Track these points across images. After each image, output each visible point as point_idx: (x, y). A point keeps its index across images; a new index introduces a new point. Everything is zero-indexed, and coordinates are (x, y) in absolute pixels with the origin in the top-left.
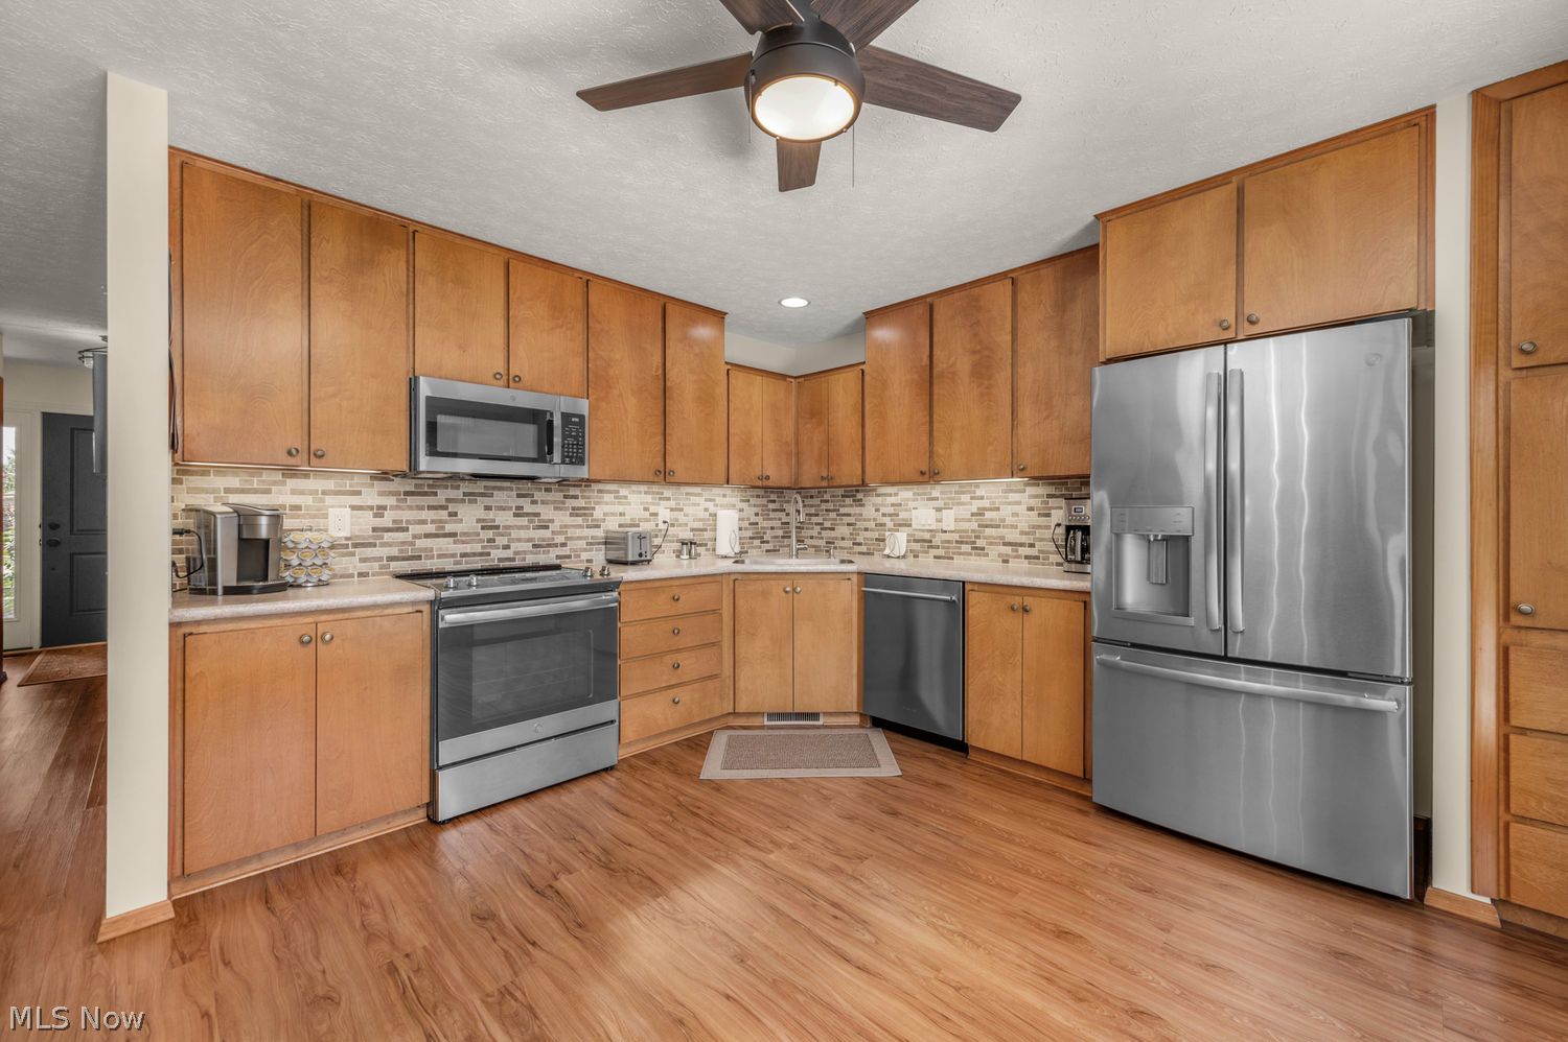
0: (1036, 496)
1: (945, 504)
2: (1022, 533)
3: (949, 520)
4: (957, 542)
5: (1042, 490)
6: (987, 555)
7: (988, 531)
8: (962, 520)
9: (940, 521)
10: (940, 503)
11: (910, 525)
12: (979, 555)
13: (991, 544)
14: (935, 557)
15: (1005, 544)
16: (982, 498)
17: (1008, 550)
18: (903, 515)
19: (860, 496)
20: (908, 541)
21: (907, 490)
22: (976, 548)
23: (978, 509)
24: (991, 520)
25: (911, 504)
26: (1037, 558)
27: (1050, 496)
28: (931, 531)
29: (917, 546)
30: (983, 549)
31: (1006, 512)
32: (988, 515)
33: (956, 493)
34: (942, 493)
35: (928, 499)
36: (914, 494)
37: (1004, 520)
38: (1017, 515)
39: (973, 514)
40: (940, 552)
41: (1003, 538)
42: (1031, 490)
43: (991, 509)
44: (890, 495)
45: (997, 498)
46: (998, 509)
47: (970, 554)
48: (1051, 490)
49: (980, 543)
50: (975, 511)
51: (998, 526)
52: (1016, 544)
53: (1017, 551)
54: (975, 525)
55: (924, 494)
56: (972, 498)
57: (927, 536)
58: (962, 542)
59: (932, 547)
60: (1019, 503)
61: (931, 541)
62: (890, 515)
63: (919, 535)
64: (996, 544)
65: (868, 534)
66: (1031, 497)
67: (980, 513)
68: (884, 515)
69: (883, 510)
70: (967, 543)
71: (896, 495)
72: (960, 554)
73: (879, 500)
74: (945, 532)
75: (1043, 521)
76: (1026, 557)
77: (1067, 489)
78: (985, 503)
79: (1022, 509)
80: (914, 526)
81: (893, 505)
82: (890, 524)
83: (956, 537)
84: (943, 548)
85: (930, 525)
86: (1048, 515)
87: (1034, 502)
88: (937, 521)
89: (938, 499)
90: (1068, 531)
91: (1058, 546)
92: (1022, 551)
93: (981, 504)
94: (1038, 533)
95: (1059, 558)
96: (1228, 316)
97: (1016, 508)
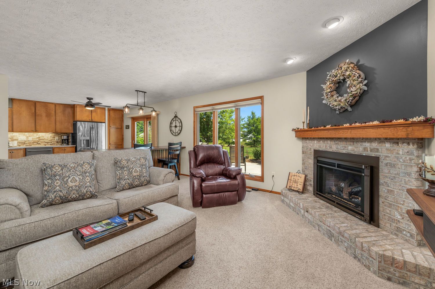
1: (29, 136)
2: (49, 141)
3: (30, 139)
5: (53, 134)
6: (41, 144)
7: (41, 141)
8: (34, 139)
14: (26, 146)
15: (45, 142)
18: (15, 138)
20: (18, 143)
21: (17, 133)
25: (18, 136)
26: (52, 144)
27: (55, 135)
28: (25, 141)
29: (20, 144)
31: (46, 137)
32: (41, 138)
33: (32, 134)
35: (23, 135)
36: (19, 134)
39: (37, 138)
42: (52, 134)
45: (43, 135)
46: (44, 137)
47: (37, 144)
48: (55, 134)
49: (39, 143)
50: (38, 137)
51: (44, 140)
52: (48, 142)
54: (38, 140)
56: (37, 135)
60: (49, 136)
61: (25, 143)
62: (10, 138)
63: (20, 142)
64: (43, 142)
67: (39, 137)
71: (12, 134)
72: (34, 145)
75: (54, 139)
77: (58, 134)
78: (41, 136)
79: (49, 137)
80: (19, 140)
81: (11, 136)
82: (11, 140)
83: (33, 142)
84: (29, 144)
87: (51, 136)
88: (27, 139)
89: (27, 135)
90: (63, 140)
91: (57, 142)
92: (49, 143)
93: (39, 136)
94: (52, 141)
95: (57, 144)
96: (91, 119)
97: (48, 137)
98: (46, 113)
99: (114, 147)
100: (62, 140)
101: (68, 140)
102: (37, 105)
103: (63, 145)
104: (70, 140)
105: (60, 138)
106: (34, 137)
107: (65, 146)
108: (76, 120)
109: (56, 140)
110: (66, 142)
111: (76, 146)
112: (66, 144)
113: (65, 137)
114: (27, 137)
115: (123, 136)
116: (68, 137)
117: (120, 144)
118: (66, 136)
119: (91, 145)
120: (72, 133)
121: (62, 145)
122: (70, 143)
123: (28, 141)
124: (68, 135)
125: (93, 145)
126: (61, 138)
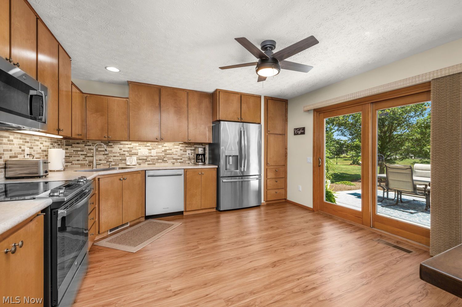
0: (182, 147)
1: (152, 148)
2: (179, 156)
3: (154, 152)
4: (157, 159)
5: (184, 145)
6: (168, 162)
7: (168, 156)
8: (159, 153)
9: (151, 153)
10: (150, 148)
11: (137, 155)
12: (165, 163)
13: (169, 159)
14: (148, 164)
15: (173, 159)
16: (166, 147)
17: (174, 161)
18: (133, 151)
19: (110, 144)
20: (137, 160)
21: (136, 143)
22: (164, 161)
23: (165, 149)
24: (169, 153)
25: (138, 148)
26: (183, 162)
27: (186, 147)
28: (147, 156)
29: (140, 161)
30: (166, 161)
31: (174, 151)
32: (168, 151)
33: (156, 145)
34: (151, 145)
35: (145, 146)
36: (139, 145)
37: (173, 153)
38: (177, 151)
39: (163, 151)
40: (151, 163)
41: (173, 157)
42: (182, 145)
43: (169, 150)
44: (128, 144)
45: (171, 147)
46: (171, 150)
47: (162, 163)
48: (187, 145)
49: (165, 159)
50: (163, 150)
51: (171, 154)
52: (177, 159)
53: (177, 161)
54: (163, 154)
55: (144, 145)
56: (162, 146)
57: (145, 158)
58: (159, 159)
59: (147, 161)
60: (178, 148)
61: (146, 159)
62: (127, 151)
63: (141, 158)
64: (170, 159)
65: (115, 158)
66: (181, 147)
67: (165, 151)
68: (124, 151)
69: (123, 149)
70: (161, 159)
71: (130, 144)
72: (158, 163)
73: (122, 146)
74: (153, 156)
75: (184, 153)
76: (180, 162)
77: (191, 145)
78: (167, 148)
79: (179, 150)
80: (139, 155)
81: (128, 148)
82: (128, 155)
83: (157, 158)
84: (151, 161)
85: (146, 154)
86: (186, 151)
87: (182, 148)
88: (149, 153)
89: (149, 146)
90: (197, 155)
91: (190, 159)
92: (178, 161)
93: (165, 148)
94: (183, 156)
95: (189, 162)
96: (239, 117)
97: (177, 150)
98: (175, 107)
99: (274, 170)
100: (195, 156)
101: (204, 155)
102: (163, 92)
103: (197, 163)
104: (207, 156)
105: (193, 151)
106: (159, 150)
107: (200, 166)
108: (218, 119)
109: (188, 155)
110: (202, 160)
111: (218, 166)
112: (202, 163)
113: (200, 151)
114: (149, 150)
115: (286, 149)
116: (205, 149)
117: (282, 163)
118: (202, 149)
119: (241, 166)
120: (210, 144)
121: (195, 164)
122: (207, 162)
123: (151, 156)
124: (204, 147)
125: (244, 167)
126: (195, 153)
